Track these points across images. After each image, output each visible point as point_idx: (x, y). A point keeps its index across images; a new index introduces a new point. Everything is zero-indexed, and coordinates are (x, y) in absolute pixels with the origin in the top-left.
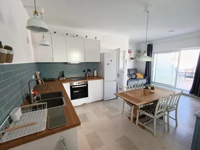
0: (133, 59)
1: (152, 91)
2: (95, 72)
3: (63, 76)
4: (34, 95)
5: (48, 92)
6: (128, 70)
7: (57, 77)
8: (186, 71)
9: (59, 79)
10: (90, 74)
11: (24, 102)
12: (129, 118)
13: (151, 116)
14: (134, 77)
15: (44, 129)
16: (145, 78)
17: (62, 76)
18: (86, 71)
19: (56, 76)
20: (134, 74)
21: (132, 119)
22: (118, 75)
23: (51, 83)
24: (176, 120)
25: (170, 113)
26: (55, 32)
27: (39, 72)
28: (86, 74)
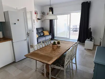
0: (39, 19)
1: (59, 45)
6: (37, 29)
8: (73, 28)
12: (43, 74)
13: (62, 69)
14: (42, 34)
16: (50, 34)
20: (42, 32)
21: (45, 75)
22: (28, 34)
24: (76, 64)
25: (73, 60)
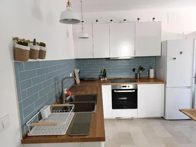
2: (152, 71)
3: (105, 75)
4: (67, 95)
5: (83, 93)
7: (97, 77)
9: (100, 79)
10: (143, 74)
11: (57, 101)
15: (64, 133)
17: (103, 76)
18: (136, 70)
19: (96, 75)
23: (89, 84)
26: (97, 21)
27: (78, 71)
28: (136, 75)
